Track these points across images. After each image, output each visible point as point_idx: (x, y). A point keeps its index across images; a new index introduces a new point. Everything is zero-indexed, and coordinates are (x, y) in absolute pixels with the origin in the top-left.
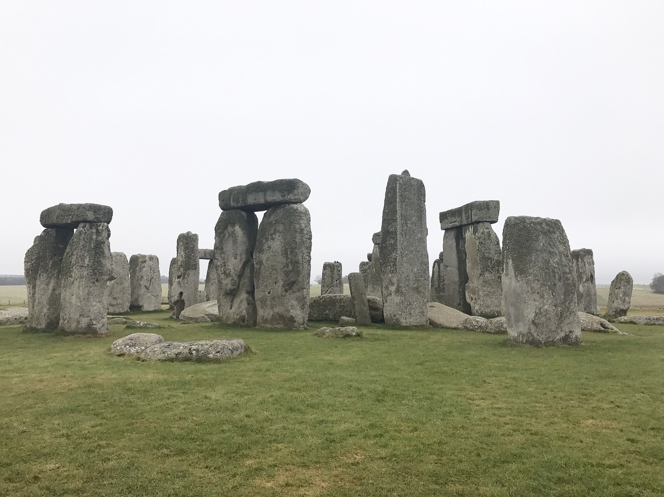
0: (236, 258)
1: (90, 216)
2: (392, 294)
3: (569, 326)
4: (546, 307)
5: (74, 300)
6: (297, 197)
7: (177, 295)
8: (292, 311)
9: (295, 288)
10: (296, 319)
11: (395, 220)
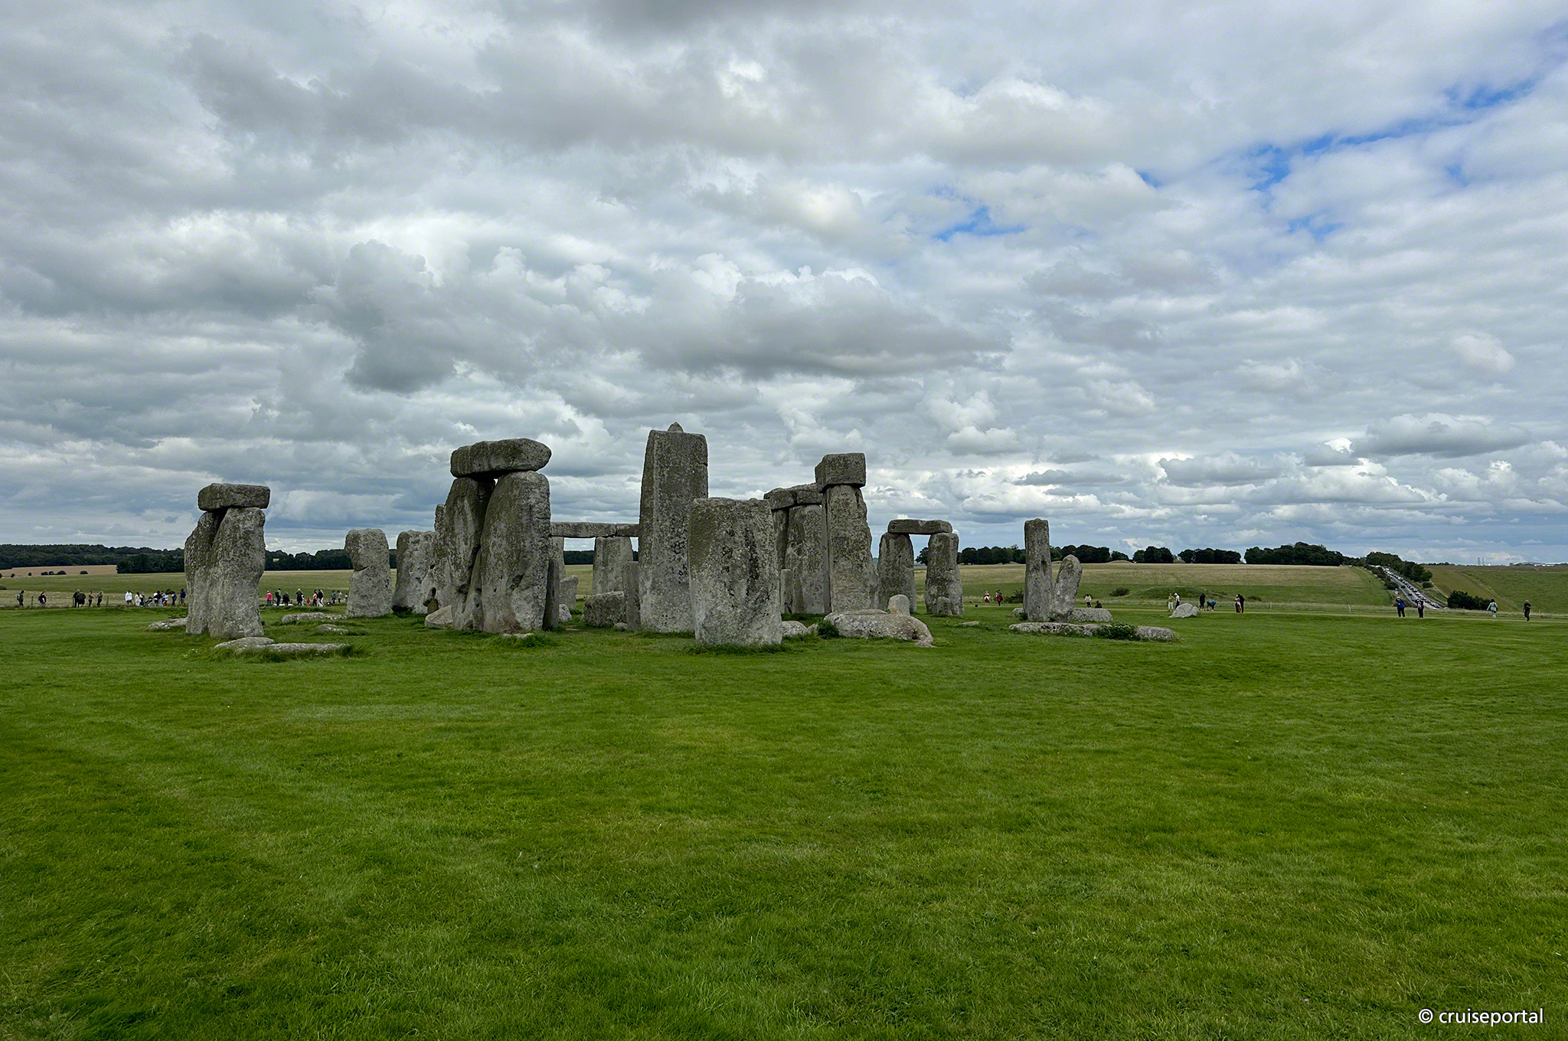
0: (466, 544)
1: (240, 499)
2: (648, 591)
3: (760, 631)
4: (719, 608)
5: (219, 601)
6: (526, 463)
7: (428, 593)
8: (517, 615)
9: (523, 583)
10: (521, 625)
11: (651, 493)
